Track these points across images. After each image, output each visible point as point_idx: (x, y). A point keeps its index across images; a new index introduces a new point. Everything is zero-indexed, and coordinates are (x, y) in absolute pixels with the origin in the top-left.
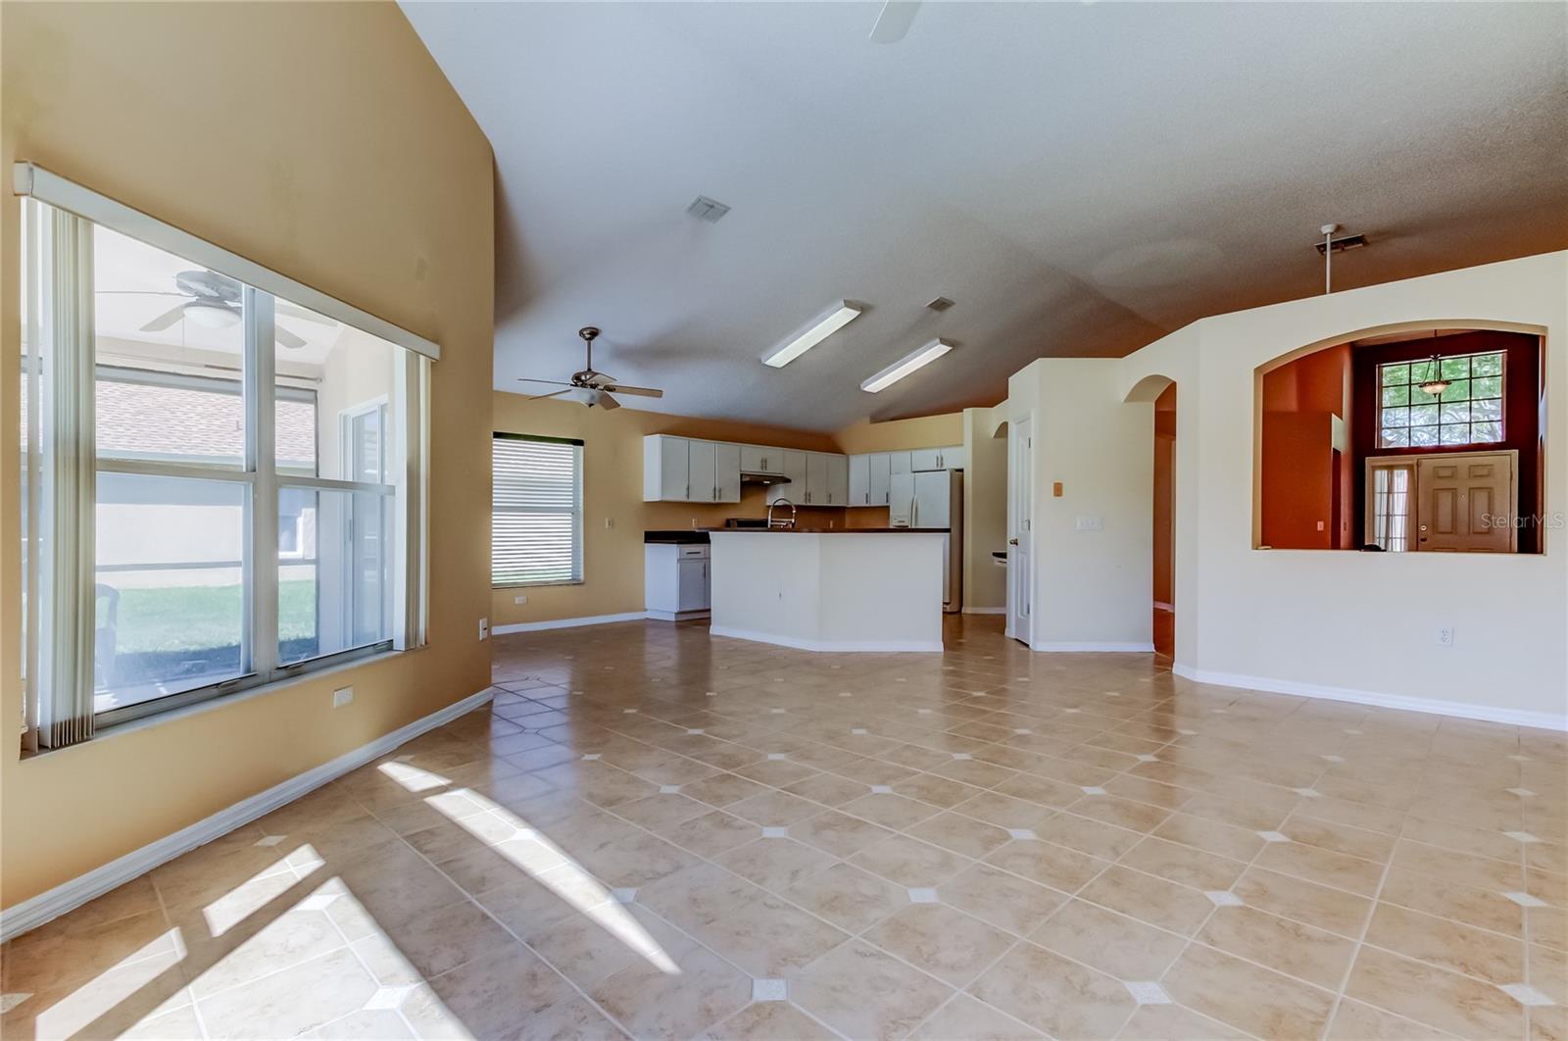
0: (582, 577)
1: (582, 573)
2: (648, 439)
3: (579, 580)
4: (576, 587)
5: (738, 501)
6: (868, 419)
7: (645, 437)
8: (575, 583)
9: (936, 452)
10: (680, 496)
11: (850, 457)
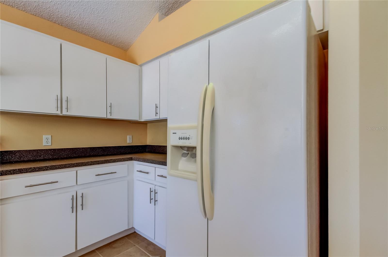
11: (142, 68)
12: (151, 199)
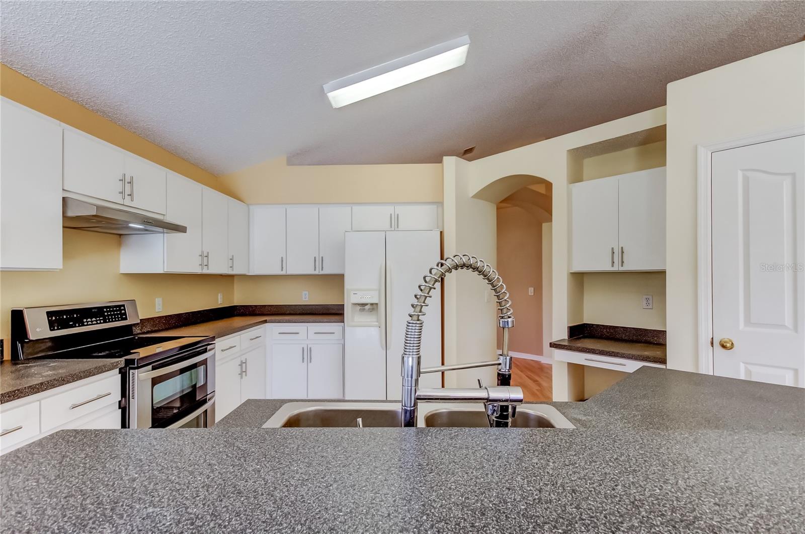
11: (251, 207)
12: (303, 358)
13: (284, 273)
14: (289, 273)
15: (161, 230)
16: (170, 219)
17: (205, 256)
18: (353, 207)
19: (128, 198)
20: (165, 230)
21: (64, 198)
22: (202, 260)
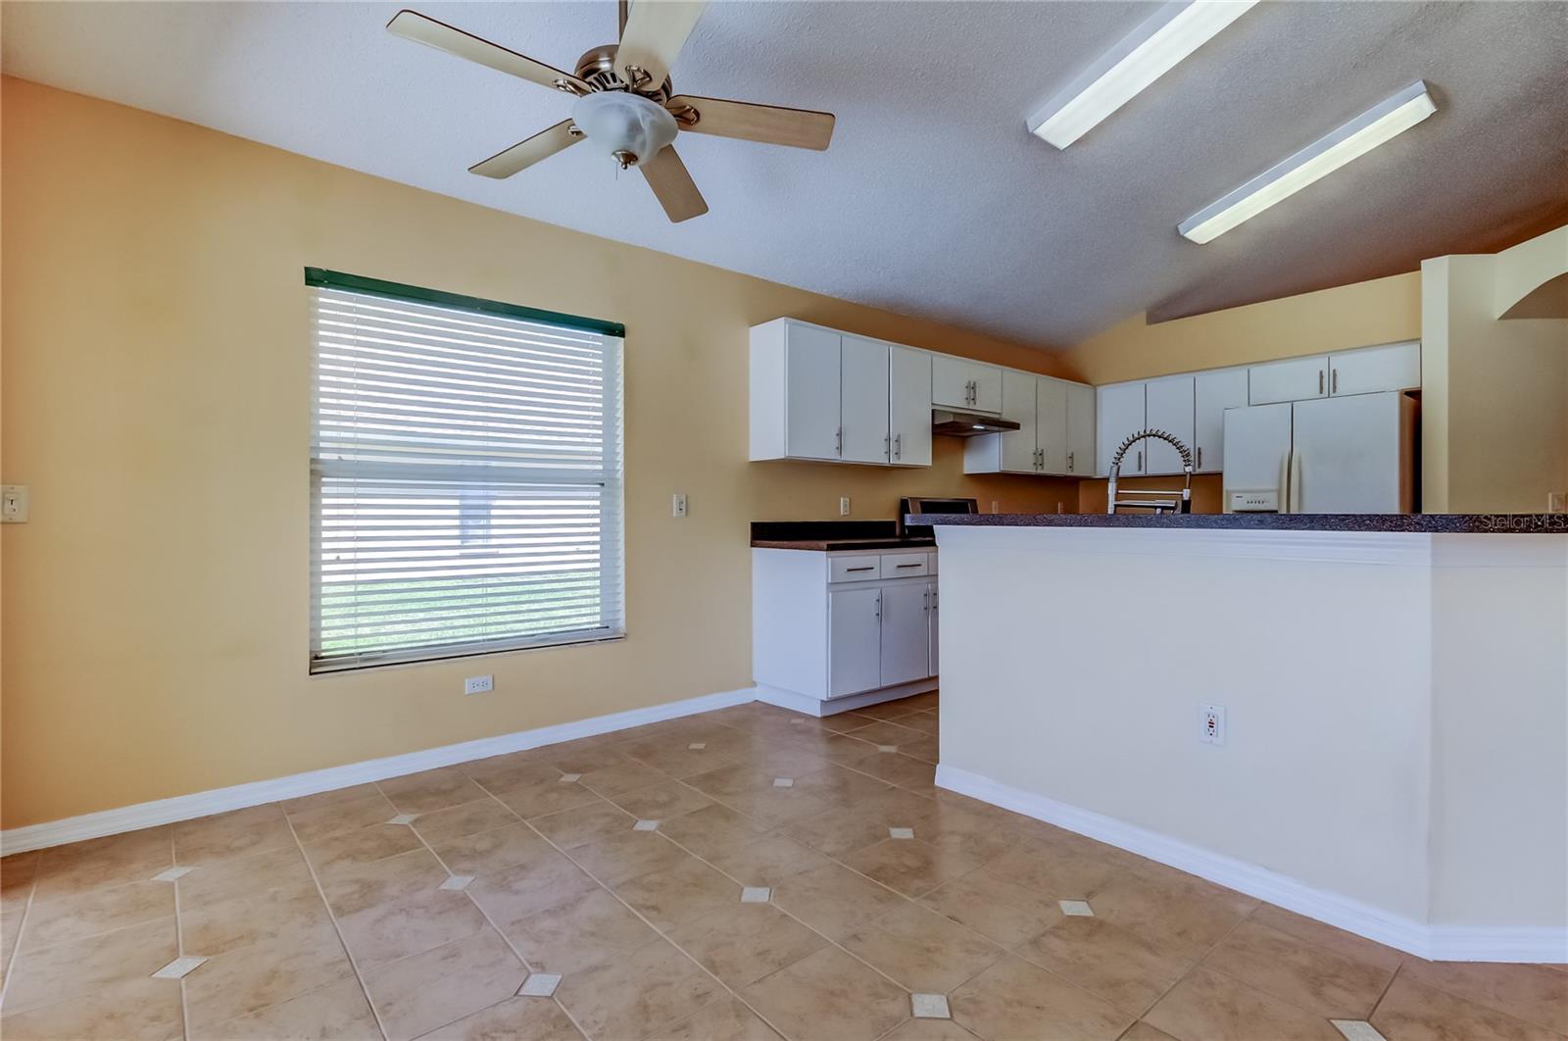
0: (622, 624)
1: (622, 615)
2: (758, 333)
3: (616, 631)
4: (607, 646)
5: (929, 463)
6: (1144, 314)
7: (752, 329)
8: (606, 635)
9: (1321, 364)
10: (826, 451)
11: (1100, 389)
13: (1142, 473)
14: (1150, 472)
15: (996, 428)
16: (1007, 417)
17: (1040, 455)
18: (1251, 372)
19: (972, 402)
20: (1001, 429)
21: (933, 411)
22: (1037, 459)
